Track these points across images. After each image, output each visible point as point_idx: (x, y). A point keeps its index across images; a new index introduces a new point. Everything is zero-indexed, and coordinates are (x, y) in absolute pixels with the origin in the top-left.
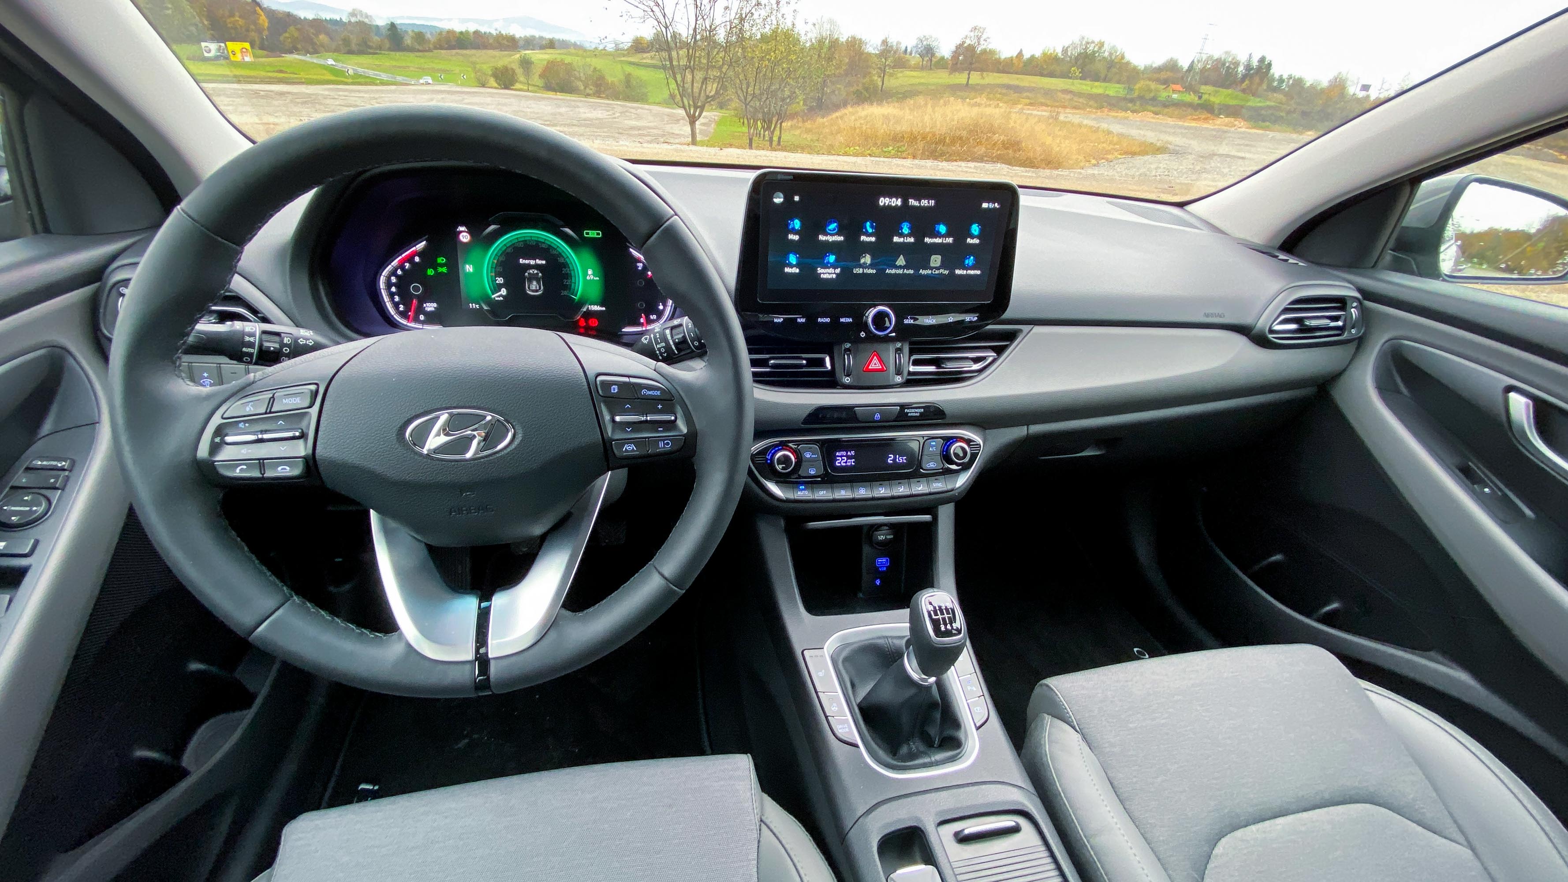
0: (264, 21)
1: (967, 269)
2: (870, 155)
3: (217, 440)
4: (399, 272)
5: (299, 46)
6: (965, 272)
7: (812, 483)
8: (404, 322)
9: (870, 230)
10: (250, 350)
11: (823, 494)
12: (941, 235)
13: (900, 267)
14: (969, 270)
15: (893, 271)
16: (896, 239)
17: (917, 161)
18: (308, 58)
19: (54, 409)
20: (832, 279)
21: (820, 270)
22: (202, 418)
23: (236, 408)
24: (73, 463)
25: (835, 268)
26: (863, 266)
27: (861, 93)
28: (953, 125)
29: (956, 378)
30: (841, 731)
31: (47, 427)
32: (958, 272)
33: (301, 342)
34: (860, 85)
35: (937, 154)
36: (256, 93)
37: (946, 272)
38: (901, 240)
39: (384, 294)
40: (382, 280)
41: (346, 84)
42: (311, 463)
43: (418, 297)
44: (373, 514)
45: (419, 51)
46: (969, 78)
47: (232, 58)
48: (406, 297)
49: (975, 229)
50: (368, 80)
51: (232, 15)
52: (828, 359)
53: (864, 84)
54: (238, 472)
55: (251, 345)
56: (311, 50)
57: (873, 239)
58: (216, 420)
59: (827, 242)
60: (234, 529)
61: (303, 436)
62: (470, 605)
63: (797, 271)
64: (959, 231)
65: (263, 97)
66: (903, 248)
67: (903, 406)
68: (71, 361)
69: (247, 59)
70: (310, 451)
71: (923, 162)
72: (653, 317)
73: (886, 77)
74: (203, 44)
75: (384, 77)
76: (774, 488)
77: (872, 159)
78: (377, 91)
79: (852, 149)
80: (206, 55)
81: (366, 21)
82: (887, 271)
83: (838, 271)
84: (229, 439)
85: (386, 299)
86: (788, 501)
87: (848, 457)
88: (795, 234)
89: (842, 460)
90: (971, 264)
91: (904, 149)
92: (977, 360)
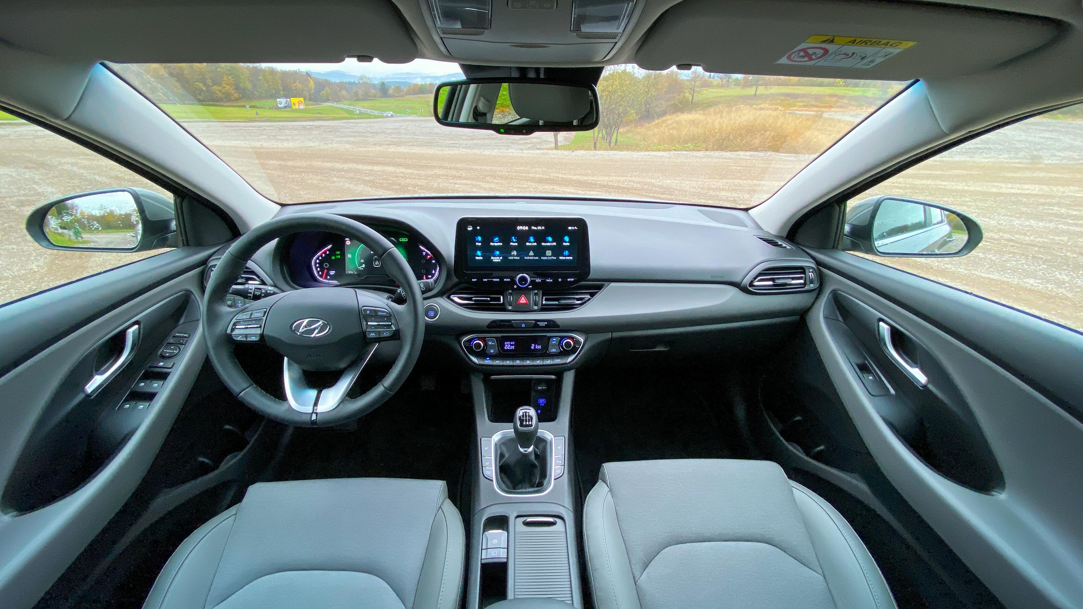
0: (312, 85)
1: (565, 256)
2: (675, 150)
3: (234, 327)
4: (320, 258)
5: (330, 98)
6: (564, 258)
7: (493, 357)
8: (321, 279)
9: (515, 240)
10: (250, 295)
11: (498, 362)
12: (550, 242)
13: (531, 256)
14: (566, 257)
15: (528, 258)
16: (528, 244)
17: (708, 153)
18: (335, 105)
19: (185, 314)
20: (498, 262)
21: (492, 258)
22: (230, 319)
23: (240, 316)
24: (189, 336)
25: (500, 257)
26: (513, 256)
27: (677, 105)
28: (735, 127)
29: (570, 307)
30: (487, 473)
31: (182, 321)
32: (561, 258)
33: (268, 292)
34: (677, 100)
35: (723, 147)
36: (304, 128)
37: (555, 258)
38: (530, 244)
39: (314, 267)
40: (313, 261)
41: (354, 119)
42: (262, 336)
43: (327, 269)
44: (286, 359)
45: (397, 97)
46: (756, 91)
47: (294, 107)
48: (322, 269)
49: (567, 239)
50: (367, 116)
51: (295, 82)
52: (502, 298)
53: (678, 99)
54: (239, 339)
55: (251, 293)
56: (337, 100)
57: (516, 244)
58: (234, 321)
59: (494, 246)
60: (237, 359)
61: (260, 327)
62: (313, 393)
63: (482, 258)
64: (559, 240)
65: (307, 129)
66: (531, 248)
67: (537, 321)
68: (193, 296)
69: (301, 107)
70: (262, 332)
71: (712, 153)
72: (430, 276)
73: (695, 94)
74: (278, 100)
75: (376, 113)
76: (474, 359)
77: (676, 152)
78: (371, 122)
79: (662, 146)
80: (279, 106)
81: (368, 81)
82: (525, 258)
83: (501, 258)
84: (237, 327)
85: (314, 269)
86: (480, 365)
87: (511, 345)
88: (479, 242)
89: (508, 346)
90: (567, 254)
91: (699, 144)
92: (578, 299)
